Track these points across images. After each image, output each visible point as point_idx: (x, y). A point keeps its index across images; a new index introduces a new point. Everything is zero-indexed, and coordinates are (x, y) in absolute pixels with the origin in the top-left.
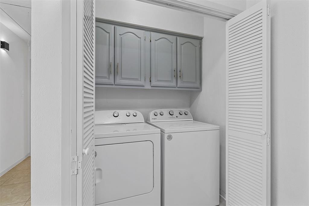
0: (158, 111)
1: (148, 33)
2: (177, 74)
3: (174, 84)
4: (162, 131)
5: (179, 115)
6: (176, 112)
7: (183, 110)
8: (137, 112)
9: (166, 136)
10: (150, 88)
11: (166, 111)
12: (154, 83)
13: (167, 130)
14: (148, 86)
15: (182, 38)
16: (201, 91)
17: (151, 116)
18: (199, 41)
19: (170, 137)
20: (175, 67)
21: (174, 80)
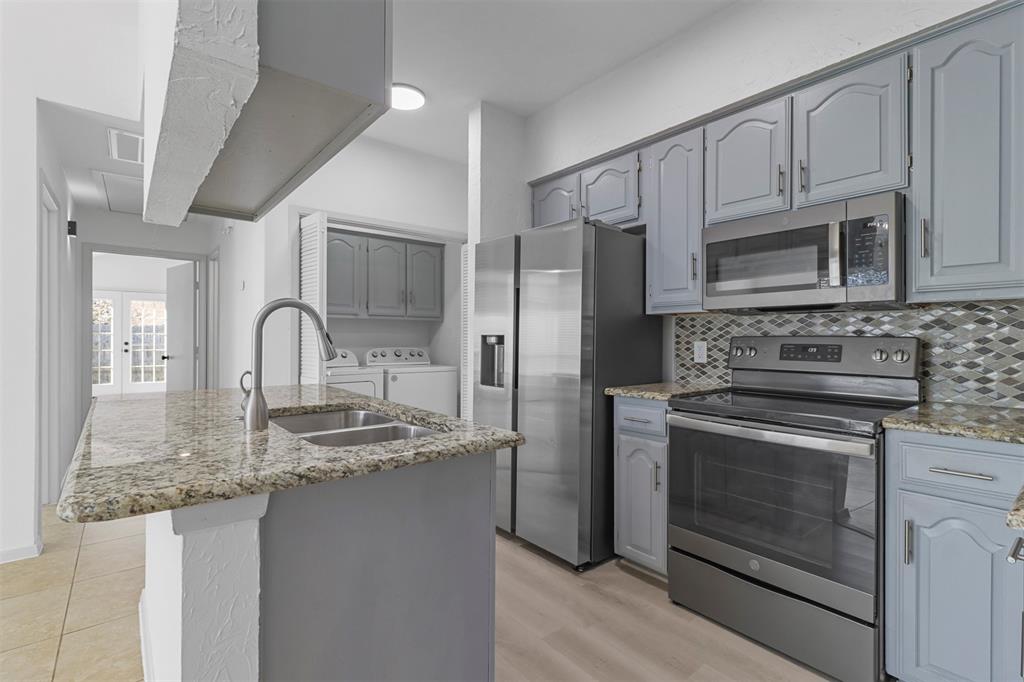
0: (379, 351)
1: (365, 238)
2: (406, 298)
3: (401, 311)
4: (385, 372)
5: (408, 356)
6: (405, 352)
7: (416, 350)
8: (348, 352)
9: (390, 376)
10: (366, 317)
11: (389, 351)
12: (372, 310)
13: (391, 371)
14: (364, 315)
15: (414, 246)
16: (442, 321)
17: (368, 357)
18: (439, 249)
19: (394, 379)
20: (403, 288)
21: (403, 306)
